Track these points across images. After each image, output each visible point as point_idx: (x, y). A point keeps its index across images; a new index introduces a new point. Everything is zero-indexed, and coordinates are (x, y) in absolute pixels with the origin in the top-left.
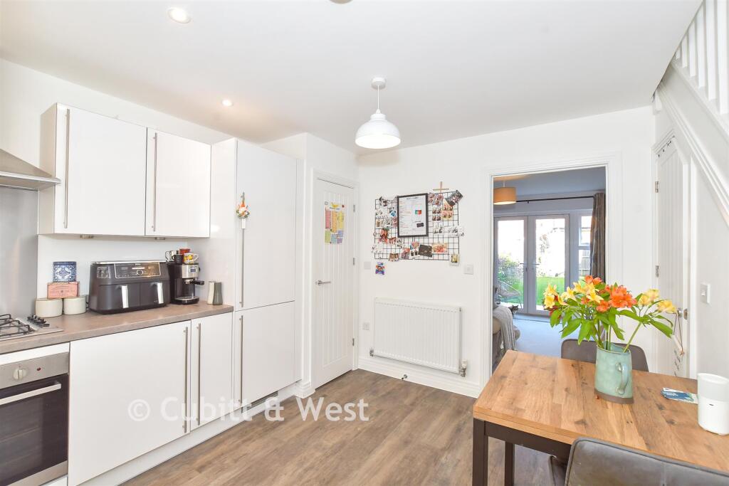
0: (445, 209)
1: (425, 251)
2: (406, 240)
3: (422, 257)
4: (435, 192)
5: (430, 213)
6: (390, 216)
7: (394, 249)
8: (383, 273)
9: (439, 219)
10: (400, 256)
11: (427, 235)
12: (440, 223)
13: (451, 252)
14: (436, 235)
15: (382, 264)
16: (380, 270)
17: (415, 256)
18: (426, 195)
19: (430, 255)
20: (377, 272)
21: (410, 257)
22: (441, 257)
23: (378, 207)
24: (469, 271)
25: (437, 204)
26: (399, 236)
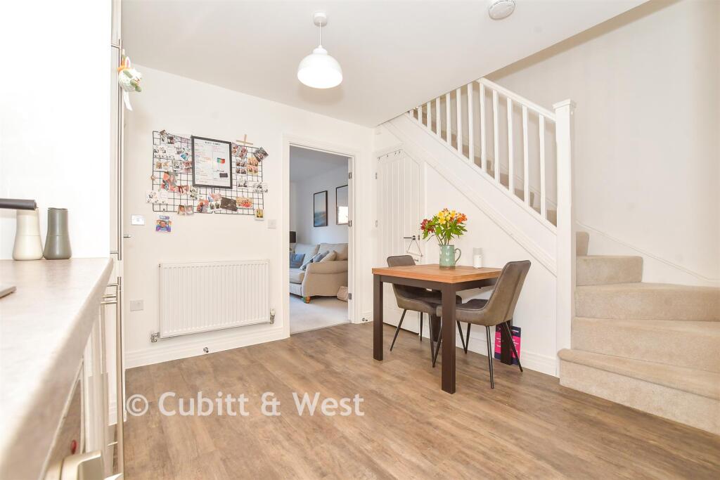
0: (250, 164)
1: (229, 205)
2: (203, 190)
3: (224, 211)
4: (238, 143)
5: (234, 165)
6: (178, 157)
7: (185, 199)
8: (168, 229)
9: (244, 173)
10: (195, 209)
11: (231, 188)
12: (244, 177)
13: (256, 207)
14: (240, 189)
15: (167, 218)
16: (163, 226)
17: (215, 209)
18: (230, 144)
19: (235, 209)
20: (159, 228)
21: (209, 210)
22: (246, 212)
23: (157, 141)
24: (272, 225)
25: (241, 156)
26: (194, 185)
